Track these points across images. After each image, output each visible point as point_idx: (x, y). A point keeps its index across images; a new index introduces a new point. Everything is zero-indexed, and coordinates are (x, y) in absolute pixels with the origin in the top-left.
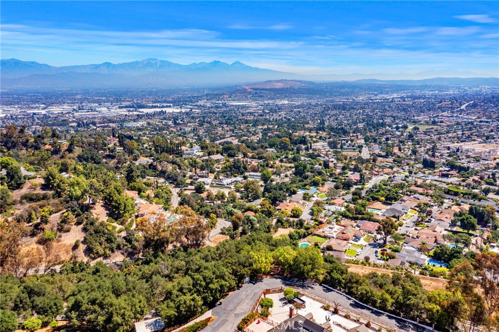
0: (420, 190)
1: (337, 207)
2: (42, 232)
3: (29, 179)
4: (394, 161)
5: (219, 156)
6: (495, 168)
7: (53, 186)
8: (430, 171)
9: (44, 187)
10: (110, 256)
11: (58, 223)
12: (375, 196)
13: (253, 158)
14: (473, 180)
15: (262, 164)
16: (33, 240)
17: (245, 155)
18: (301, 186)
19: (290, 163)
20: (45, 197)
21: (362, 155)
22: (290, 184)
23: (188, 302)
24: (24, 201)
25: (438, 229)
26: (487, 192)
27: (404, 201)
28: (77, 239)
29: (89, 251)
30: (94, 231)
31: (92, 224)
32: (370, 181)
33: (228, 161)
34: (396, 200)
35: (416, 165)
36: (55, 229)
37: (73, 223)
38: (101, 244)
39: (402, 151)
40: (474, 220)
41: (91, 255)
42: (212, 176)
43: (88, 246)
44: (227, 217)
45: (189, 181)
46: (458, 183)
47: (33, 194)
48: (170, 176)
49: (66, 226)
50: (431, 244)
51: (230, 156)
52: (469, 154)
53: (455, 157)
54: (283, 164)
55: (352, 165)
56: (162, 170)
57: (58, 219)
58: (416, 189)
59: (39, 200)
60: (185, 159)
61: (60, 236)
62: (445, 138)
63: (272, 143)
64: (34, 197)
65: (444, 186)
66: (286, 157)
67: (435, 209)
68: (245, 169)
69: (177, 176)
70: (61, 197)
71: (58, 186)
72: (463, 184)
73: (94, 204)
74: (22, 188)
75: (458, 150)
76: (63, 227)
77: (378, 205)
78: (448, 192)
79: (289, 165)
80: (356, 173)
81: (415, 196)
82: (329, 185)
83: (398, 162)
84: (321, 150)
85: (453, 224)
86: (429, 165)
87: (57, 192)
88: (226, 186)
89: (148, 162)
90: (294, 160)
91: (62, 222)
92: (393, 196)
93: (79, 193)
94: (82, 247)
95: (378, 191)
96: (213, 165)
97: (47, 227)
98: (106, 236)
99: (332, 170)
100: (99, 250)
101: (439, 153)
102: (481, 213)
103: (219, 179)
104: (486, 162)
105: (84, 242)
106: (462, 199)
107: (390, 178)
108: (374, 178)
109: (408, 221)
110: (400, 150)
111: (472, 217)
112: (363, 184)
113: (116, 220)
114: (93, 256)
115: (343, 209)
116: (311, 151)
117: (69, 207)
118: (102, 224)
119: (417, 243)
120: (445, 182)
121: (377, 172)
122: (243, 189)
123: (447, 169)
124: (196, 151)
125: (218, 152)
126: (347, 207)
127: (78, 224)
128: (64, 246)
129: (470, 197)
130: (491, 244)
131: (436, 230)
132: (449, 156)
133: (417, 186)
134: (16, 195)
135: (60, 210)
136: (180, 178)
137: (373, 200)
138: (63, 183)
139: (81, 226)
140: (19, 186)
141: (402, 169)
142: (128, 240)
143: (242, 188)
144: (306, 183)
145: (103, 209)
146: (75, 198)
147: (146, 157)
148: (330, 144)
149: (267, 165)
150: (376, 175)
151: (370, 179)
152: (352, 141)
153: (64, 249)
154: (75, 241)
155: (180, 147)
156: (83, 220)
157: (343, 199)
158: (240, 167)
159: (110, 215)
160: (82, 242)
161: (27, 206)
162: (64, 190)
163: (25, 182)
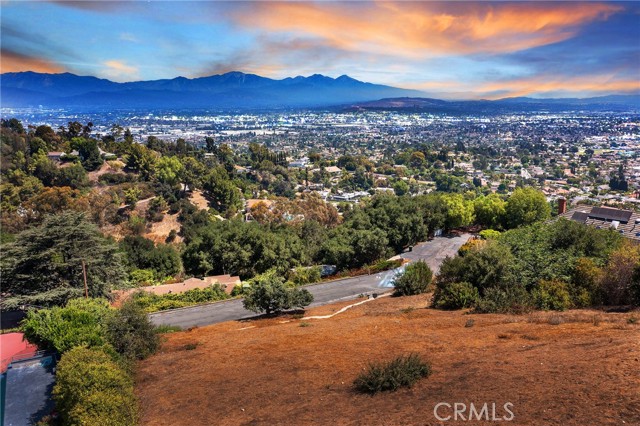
2: (127, 219)
3: (107, 160)
4: (569, 182)
5: (335, 169)
7: (138, 167)
8: (622, 193)
9: (126, 169)
11: (146, 211)
13: (379, 172)
15: (392, 179)
17: (368, 169)
19: (427, 180)
20: (129, 179)
21: (522, 176)
23: (369, 237)
24: (103, 182)
28: (172, 230)
30: (194, 220)
31: (190, 212)
33: (347, 175)
35: (600, 186)
36: (144, 216)
37: (166, 212)
39: (576, 174)
42: (329, 190)
43: (186, 239)
45: (298, 194)
47: (114, 175)
49: (157, 215)
51: (350, 169)
54: (419, 181)
55: (512, 184)
56: (263, 180)
57: (146, 206)
59: (121, 182)
60: (291, 171)
61: (150, 226)
62: (633, 162)
63: (400, 159)
64: (116, 178)
66: (422, 175)
68: (371, 183)
69: (283, 187)
70: (149, 181)
71: (146, 167)
73: (191, 191)
74: (99, 169)
76: (153, 215)
79: (427, 183)
83: (575, 183)
84: (466, 169)
86: (619, 187)
87: (144, 174)
88: (347, 200)
89: (245, 171)
91: (151, 209)
93: (173, 175)
94: (179, 240)
96: (329, 177)
97: (133, 214)
99: (485, 189)
101: (630, 175)
103: (338, 193)
105: (181, 233)
110: (573, 172)
113: (220, 212)
116: (453, 169)
117: (160, 191)
118: (204, 210)
121: (549, 191)
124: (305, 162)
125: (332, 165)
127: (172, 212)
128: (156, 238)
134: (93, 176)
135: (148, 197)
136: (288, 189)
138: (152, 163)
139: (176, 215)
140: (96, 166)
141: (582, 190)
145: (203, 198)
146: (166, 182)
147: (242, 166)
148: (476, 164)
153: (155, 241)
154: (170, 232)
155: (285, 157)
156: (178, 209)
158: (364, 181)
159: (212, 205)
160: (179, 234)
161: (107, 188)
162: (153, 172)
163: (103, 163)
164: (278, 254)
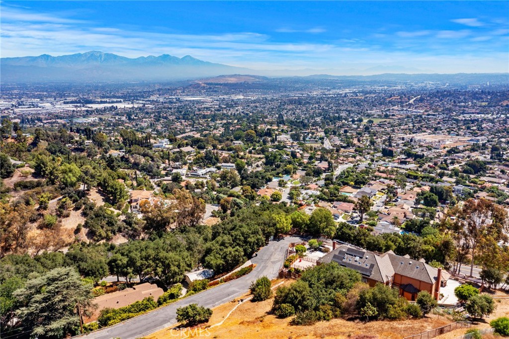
0: (384, 175)
1: (313, 191)
2: (42, 217)
3: (17, 168)
4: (356, 151)
5: (189, 149)
6: (446, 155)
7: (45, 173)
8: (390, 159)
9: (35, 175)
10: (112, 239)
11: (56, 209)
12: (345, 181)
13: (222, 149)
14: (429, 166)
15: (233, 155)
16: (34, 226)
17: (215, 147)
18: (275, 174)
19: (259, 154)
20: (39, 184)
21: (324, 146)
22: (264, 172)
23: (233, 252)
24: (18, 188)
25: (405, 206)
26: (441, 175)
27: (372, 185)
28: (78, 223)
29: (91, 234)
30: (95, 215)
31: (91, 208)
32: (337, 169)
33: (199, 153)
34: (364, 184)
35: (376, 154)
36: (54, 214)
37: (71, 209)
38: (102, 227)
39: (361, 142)
40: (436, 197)
41: (95, 237)
42: (186, 167)
43: (91, 230)
44: (212, 203)
45: (163, 172)
46: (416, 169)
47: (27, 182)
48: (145, 168)
49: (65, 212)
50: (401, 218)
51: (200, 148)
52: (422, 143)
53: (409, 146)
54: (253, 155)
55: (318, 155)
56: (135, 161)
57: (55, 205)
58: (380, 174)
59: (33, 188)
60: (155, 152)
61: (60, 222)
62: (398, 130)
63: (237, 135)
64: (28, 185)
65: (404, 171)
67: (399, 191)
68: (217, 160)
69: (152, 168)
70: (54, 184)
71: (51, 173)
72: (420, 169)
73: (88, 190)
74: (12, 177)
75: (411, 140)
76: (61, 212)
77: (348, 189)
78: (409, 176)
79: (258, 156)
80: (323, 162)
81: (380, 180)
82: (300, 173)
83: (360, 152)
84: (286, 142)
85: (417, 202)
86: (388, 153)
87: (50, 178)
88: (201, 176)
89: (119, 155)
90: (263, 151)
91: (60, 208)
92: (362, 180)
93: (74, 179)
94: (84, 231)
95: (347, 177)
96: (185, 156)
97: (46, 213)
98: (107, 219)
99: (300, 160)
100: (102, 233)
101: (396, 143)
102: (441, 192)
103: (193, 170)
104: (437, 151)
105: (86, 225)
106: (422, 182)
107: (354, 166)
108: (340, 167)
109: (377, 201)
110: (359, 141)
111: (434, 195)
112: (332, 171)
113: (113, 205)
114: (96, 239)
115: (318, 193)
116: (276, 143)
117: (66, 193)
118: (101, 208)
119: (390, 219)
120: (404, 169)
121: (343, 160)
122: (219, 179)
123: (405, 157)
124: (165, 143)
125: (187, 145)
126: (321, 191)
127: (77, 209)
128: (66, 230)
129: (428, 179)
130: (451, 217)
131: (404, 207)
132: (404, 146)
133: (381, 172)
134: (8, 182)
135: (56, 197)
136: (155, 169)
137: (344, 185)
138: (56, 170)
139: (80, 211)
140: (9, 174)
141: (364, 157)
142: (128, 223)
143: (218, 177)
144: (279, 171)
145: (98, 195)
146: (69, 185)
147: (116, 150)
148: (292, 137)
149: (238, 156)
150: (341, 163)
151: (337, 167)
152: (313, 133)
153: (66, 233)
154: (77, 225)
155: (149, 139)
156: (81, 206)
157: (317, 184)
158: (212, 158)
159: (106, 200)
160: (84, 226)
161: (22, 193)
162: (57, 177)
163: (15, 170)
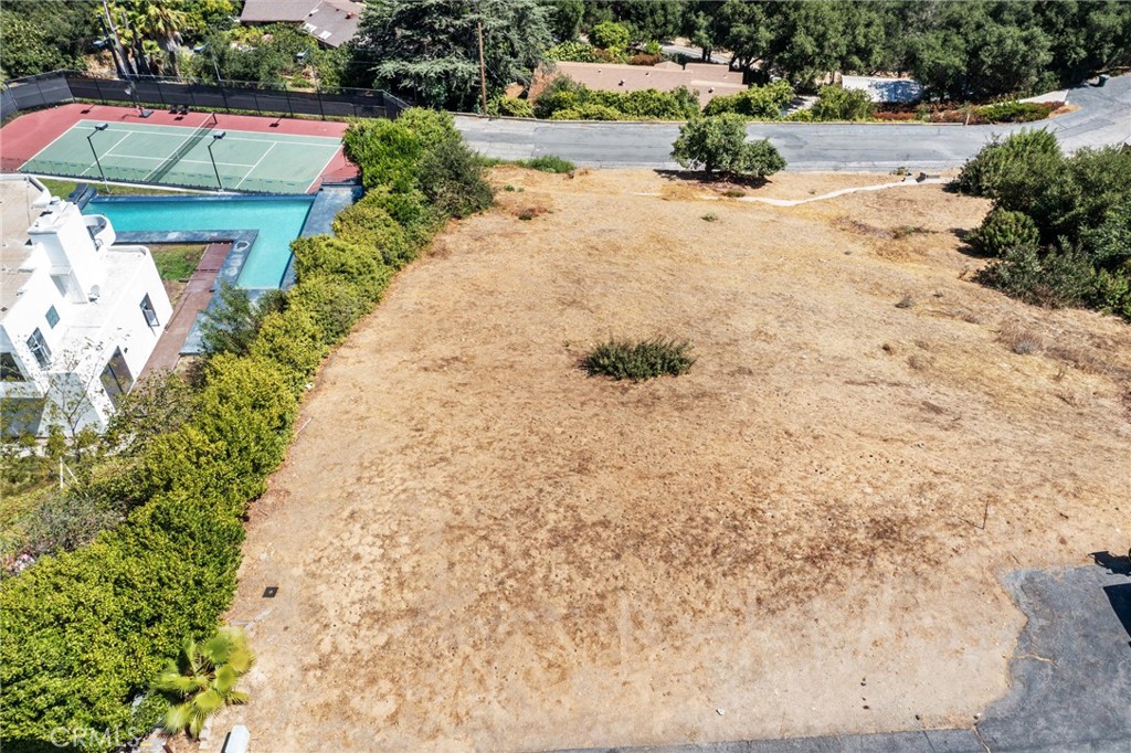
164: (821, 46)
